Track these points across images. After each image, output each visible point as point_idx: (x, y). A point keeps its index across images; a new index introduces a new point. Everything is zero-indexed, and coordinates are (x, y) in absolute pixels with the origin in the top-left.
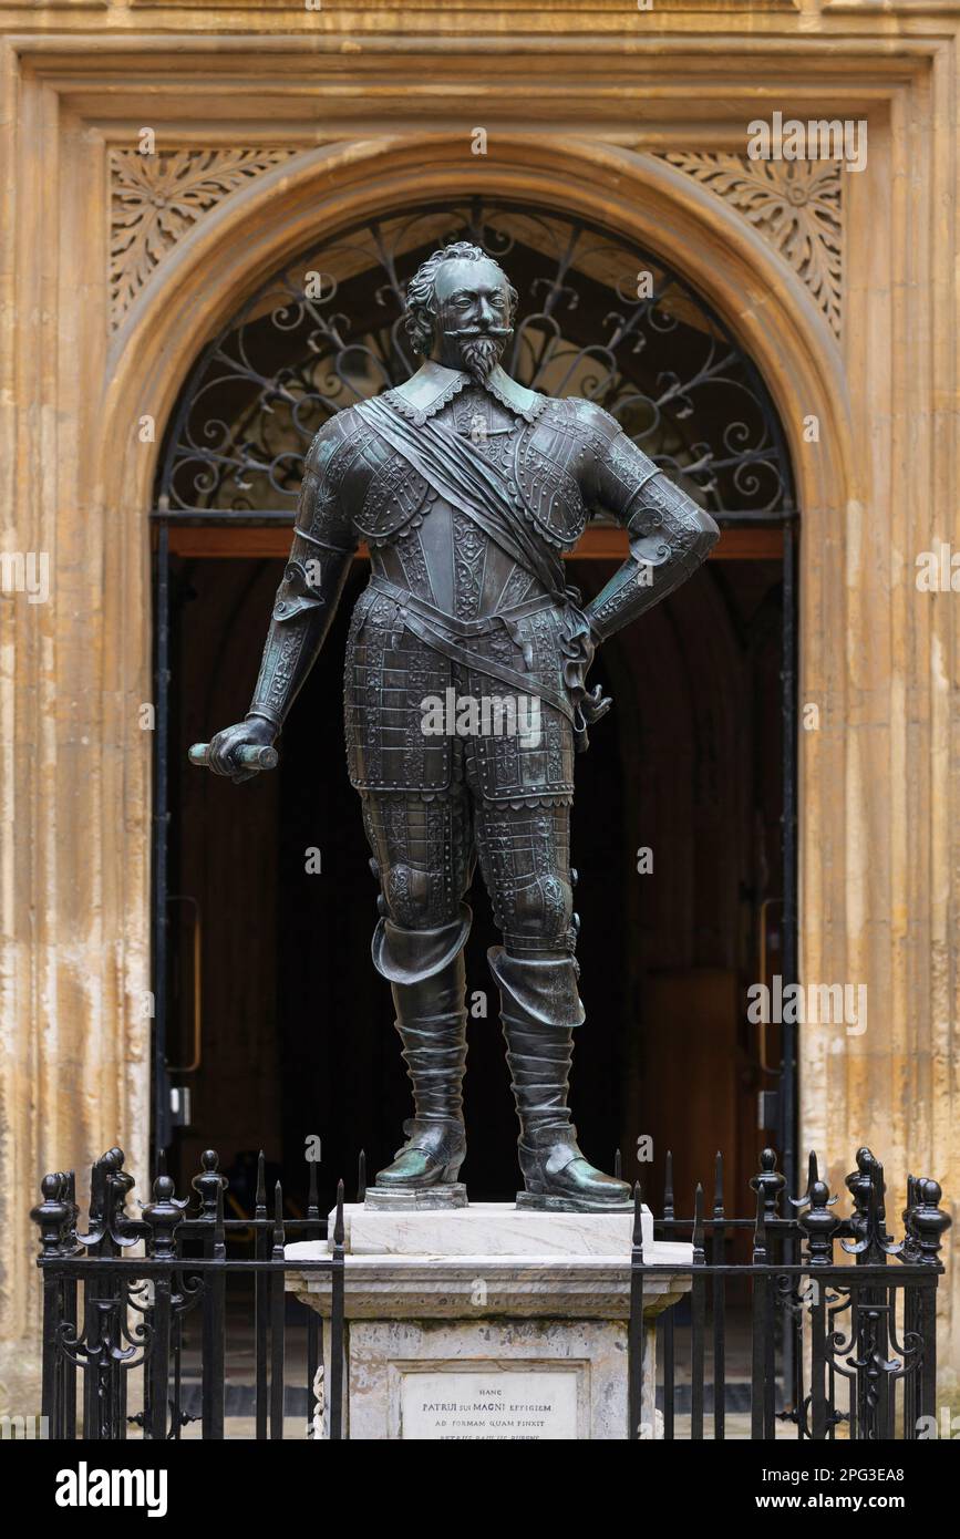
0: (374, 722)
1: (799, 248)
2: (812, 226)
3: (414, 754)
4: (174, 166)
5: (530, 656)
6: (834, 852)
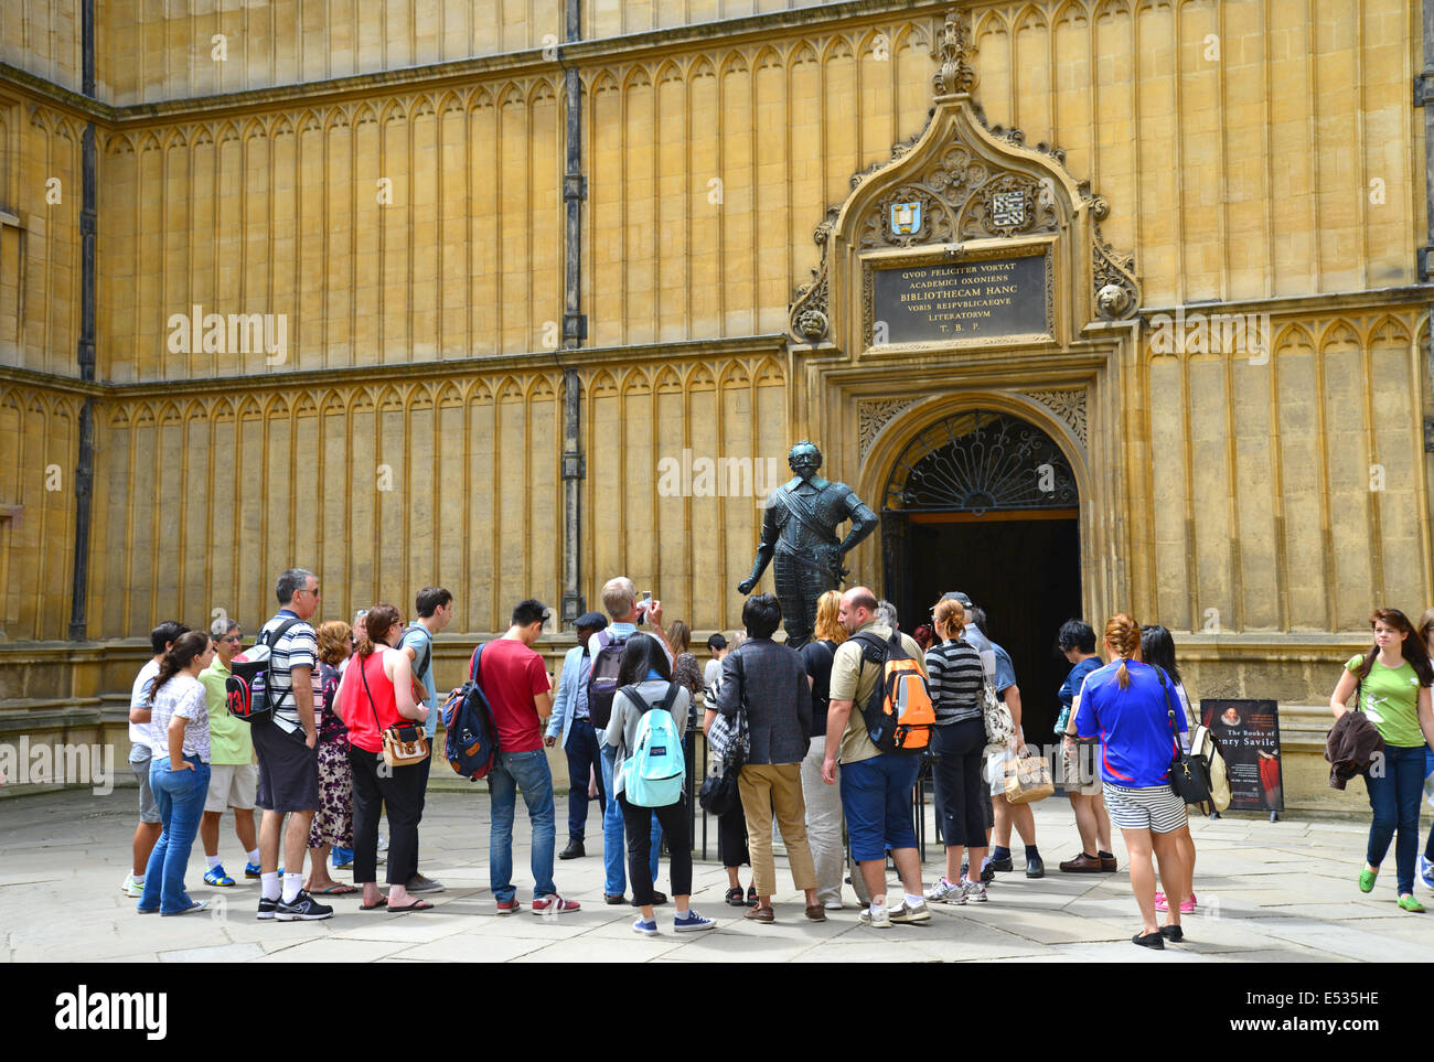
1: (1073, 421)
2: (1077, 413)
4: (879, 407)
5: (817, 558)
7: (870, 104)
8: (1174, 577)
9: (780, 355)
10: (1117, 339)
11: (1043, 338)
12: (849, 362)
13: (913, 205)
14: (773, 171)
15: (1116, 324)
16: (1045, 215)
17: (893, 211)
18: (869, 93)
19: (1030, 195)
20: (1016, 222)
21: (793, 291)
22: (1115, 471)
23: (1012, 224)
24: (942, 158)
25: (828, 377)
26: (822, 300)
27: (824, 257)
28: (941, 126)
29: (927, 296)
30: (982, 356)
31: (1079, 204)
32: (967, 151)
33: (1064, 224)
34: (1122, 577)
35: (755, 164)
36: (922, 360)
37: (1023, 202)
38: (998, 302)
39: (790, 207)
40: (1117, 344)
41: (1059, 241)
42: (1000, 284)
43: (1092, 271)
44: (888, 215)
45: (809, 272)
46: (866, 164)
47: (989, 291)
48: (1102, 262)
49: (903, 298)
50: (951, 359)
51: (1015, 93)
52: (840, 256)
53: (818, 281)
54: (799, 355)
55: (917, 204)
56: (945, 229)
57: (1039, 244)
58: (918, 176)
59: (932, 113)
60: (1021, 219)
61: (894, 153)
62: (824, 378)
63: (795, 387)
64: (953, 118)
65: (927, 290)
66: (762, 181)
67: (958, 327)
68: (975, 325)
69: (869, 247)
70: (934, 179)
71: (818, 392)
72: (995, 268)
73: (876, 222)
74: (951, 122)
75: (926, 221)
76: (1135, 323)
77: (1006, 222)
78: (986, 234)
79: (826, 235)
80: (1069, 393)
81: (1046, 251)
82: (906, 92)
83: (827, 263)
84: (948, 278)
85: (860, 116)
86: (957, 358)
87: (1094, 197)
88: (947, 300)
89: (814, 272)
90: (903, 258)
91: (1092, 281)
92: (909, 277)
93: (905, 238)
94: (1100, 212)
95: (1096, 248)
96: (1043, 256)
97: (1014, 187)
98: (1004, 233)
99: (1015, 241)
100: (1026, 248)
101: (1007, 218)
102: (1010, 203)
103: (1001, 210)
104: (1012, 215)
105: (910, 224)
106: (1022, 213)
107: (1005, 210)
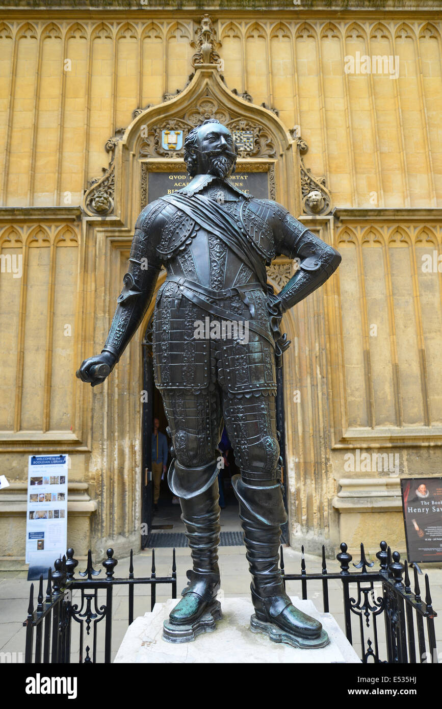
0: (165, 350)
3: (188, 367)
5: (253, 311)
6: (294, 416)
7: (148, 69)
8: (357, 390)
9: (76, 223)
10: (318, 228)
12: (129, 231)
13: (179, 132)
14: (76, 103)
15: (318, 217)
16: (266, 148)
17: (163, 135)
18: (147, 62)
19: (257, 133)
20: (248, 149)
21: (88, 182)
22: (319, 315)
23: (245, 150)
24: (198, 105)
25: (112, 242)
26: (109, 188)
27: (113, 159)
28: (198, 84)
31: (291, 141)
32: (215, 103)
33: (281, 153)
34: (325, 390)
35: (63, 96)
37: (253, 137)
39: (88, 125)
40: (318, 231)
41: (278, 163)
43: (300, 184)
44: (160, 137)
45: (101, 170)
46: (144, 104)
48: (306, 178)
51: (246, 72)
52: (125, 160)
53: (107, 175)
54: (90, 224)
55: (181, 132)
57: (265, 163)
58: (182, 113)
59: (191, 77)
60: (252, 148)
61: (165, 98)
62: (109, 243)
63: (87, 247)
64: (206, 80)
66: (67, 108)
69: (145, 156)
70: (191, 118)
71: (104, 251)
73: (152, 142)
74: (205, 82)
76: (331, 217)
77: (242, 149)
79: (115, 145)
80: (279, 265)
81: (269, 169)
82: (174, 64)
83: (114, 163)
85: (141, 74)
87: (300, 138)
89: (104, 170)
90: (171, 163)
91: (301, 189)
92: (174, 178)
93: (172, 152)
94: (303, 148)
95: (302, 170)
96: (267, 173)
97: (247, 127)
98: (240, 155)
99: (249, 160)
100: (256, 165)
101: (242, 146)
102: (244, 137)
103: (238, 141)
104: (245, 145)
105: (176, 144)
106: (252, 144)
107: (240, 141)
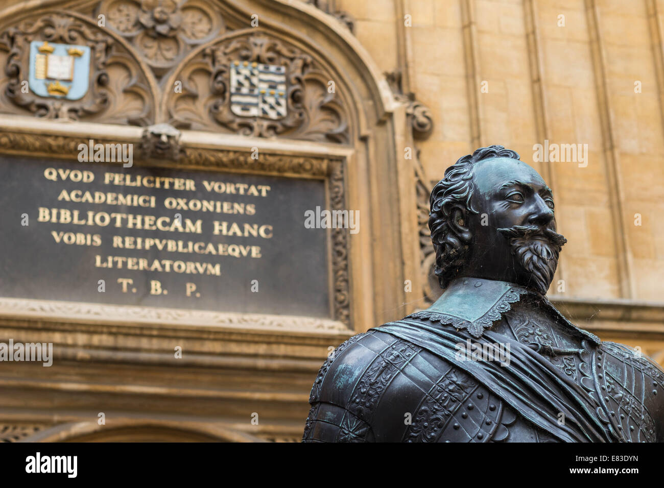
11: (332, 327)
13: (78, 49)
16: (322, 115)
17: (34, 53)
19: (298, 73)
20: (273, 115)
29: (93, 218)
30: (209, 346)
31: (391, 102)
33: (364, 132)
36: (82, 339)
37: (288, 83)
38: (236, 251)
41: (355, 158)
42: (241, 220)
43: (415, 221)
44: (25, 59)
47: (219, 228)
49: (44, 215)
50: (145, 343)
55: (84, 50)
56: (137, 104)
57: (320, 157)
60: (283, 110)
65: (97, 208)
67: (156, 287)
68: (190, 288)
72: (230, 189)
75: (101, 82)
77: (254, 112)
78: (215, 126)
81: (329, 174)
84: (139, 191)
86: (156, 344)
88: (134, 233)
90: (56, 136)
92: (59, 176)
93: (57, 104)
94: (422, 125)
95: (420, 182)
96: (322, 182)
97: (271, 54)
98: (251, 128)
99: (275, 144)
100: (296, 161)
101: (256, 105)
102: (261, 81)
103: (245, 90)
104: (265, 102)
105: (69, 81)
106: (283, 102)
107: (251, 91)
